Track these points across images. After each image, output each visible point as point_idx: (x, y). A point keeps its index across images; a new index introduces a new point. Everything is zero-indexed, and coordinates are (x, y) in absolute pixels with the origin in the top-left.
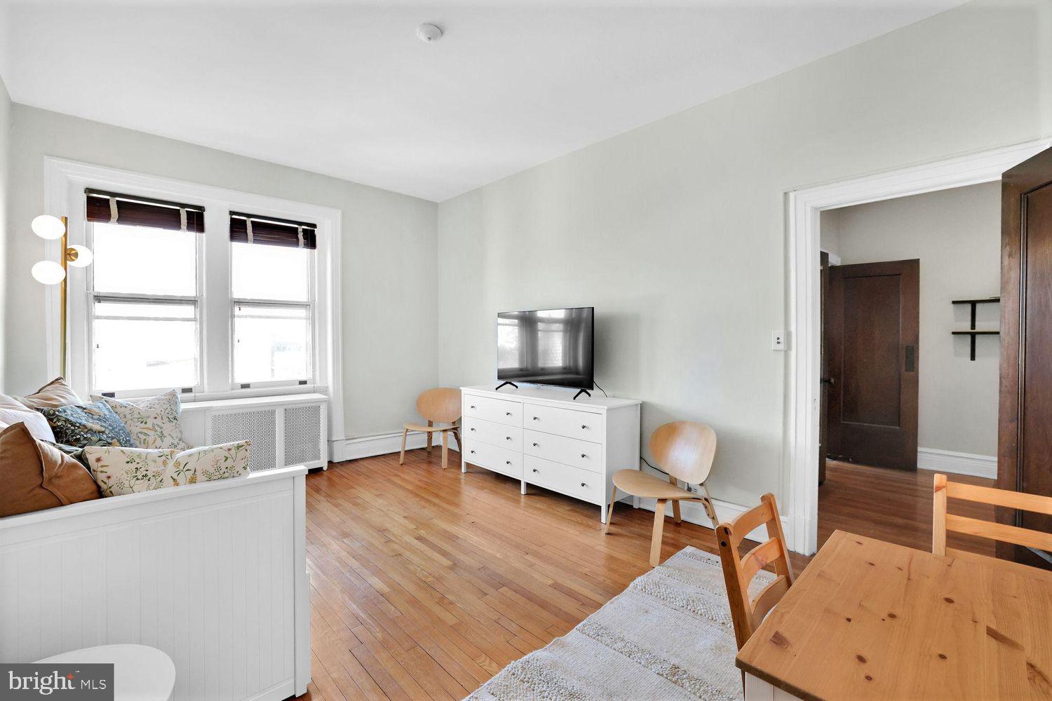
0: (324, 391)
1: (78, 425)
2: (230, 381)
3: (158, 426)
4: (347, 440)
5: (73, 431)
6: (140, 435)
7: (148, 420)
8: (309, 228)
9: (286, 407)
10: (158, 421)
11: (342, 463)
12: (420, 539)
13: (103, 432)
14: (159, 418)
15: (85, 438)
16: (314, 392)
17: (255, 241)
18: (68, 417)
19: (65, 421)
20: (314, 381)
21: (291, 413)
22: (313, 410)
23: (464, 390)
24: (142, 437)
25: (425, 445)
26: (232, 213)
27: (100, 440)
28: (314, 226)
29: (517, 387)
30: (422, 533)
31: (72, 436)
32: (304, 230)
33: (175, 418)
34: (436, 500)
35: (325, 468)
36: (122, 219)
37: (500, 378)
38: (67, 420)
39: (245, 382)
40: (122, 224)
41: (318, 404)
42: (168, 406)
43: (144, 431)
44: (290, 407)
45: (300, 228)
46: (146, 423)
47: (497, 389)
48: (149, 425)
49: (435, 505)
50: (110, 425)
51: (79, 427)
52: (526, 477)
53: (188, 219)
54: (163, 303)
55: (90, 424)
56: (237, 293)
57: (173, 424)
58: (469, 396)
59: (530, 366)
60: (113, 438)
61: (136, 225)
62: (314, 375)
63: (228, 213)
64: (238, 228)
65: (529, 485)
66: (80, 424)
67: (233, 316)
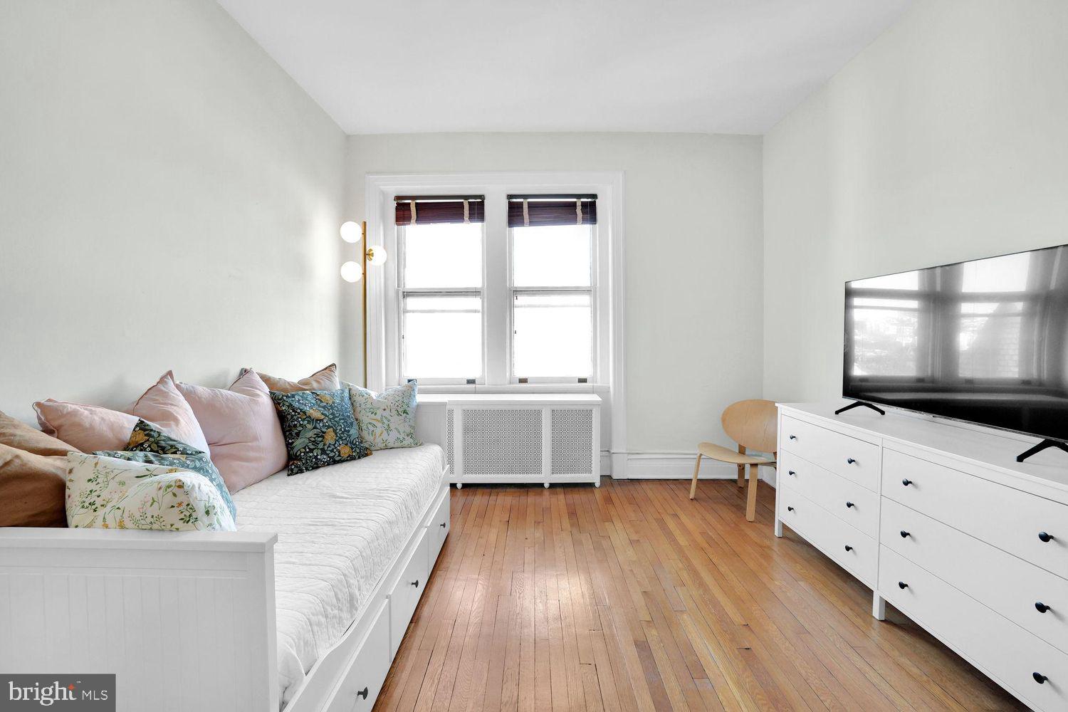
0: (603, 392)
1: (299, 411)
2: (508, 374)
3: (386, 418)
4: (629, 454)
5: (292, 416)
6: (369, 425)
7: (378, 412)
8: (589, 200)
9: (555, 408)
10: (387, 413)
11: (622, 482)
12: (642, 647)
13: (321, 420)
14: (388, 411)
15: (300, 425)
16: (593, 393)
17: (532, 223)
18: (294, 403)
19: (288, 406)
20: (594, 380)
21: (562, 415)
22: (584, 414)
23: (782, 408)
24: (371, 428)
25: (735, 477)
26: (510, 197)
27: (314, 428)
28: (594, 196)
29: (883, 413)
30: (653, 635)
31: (292, 422)
32: (584, 204)
33: (405, 412)
34: (708, 578)
35: (597, 485)
36: (420, 219)
37: (847, 393)
38: (290, 406)
39: (523, 376)
40: (420, 223)
41: (589, 408)
42: (400, 398)
43: (374, 422)
44: (559, 408)
45: (579, 202)
46: (376, 414)
47: (837, 413)
48: (378, 417)
49: (702, 585)
50: (333, 414)
51: (299, 414)
52: (885, 590)
53: (470, 209)
54: (453, 295)
55: (311, 411)
56: (519, 282)
57: (402, 418)
58: (789, 419)
59: (938, 374)
60: (329, 427)
61: (429, 223)
62: (595, 372)
63: (505, 197)
64: (515, 213)
65: (888, 607)
66: (301, 410)
67: (512, 307)
